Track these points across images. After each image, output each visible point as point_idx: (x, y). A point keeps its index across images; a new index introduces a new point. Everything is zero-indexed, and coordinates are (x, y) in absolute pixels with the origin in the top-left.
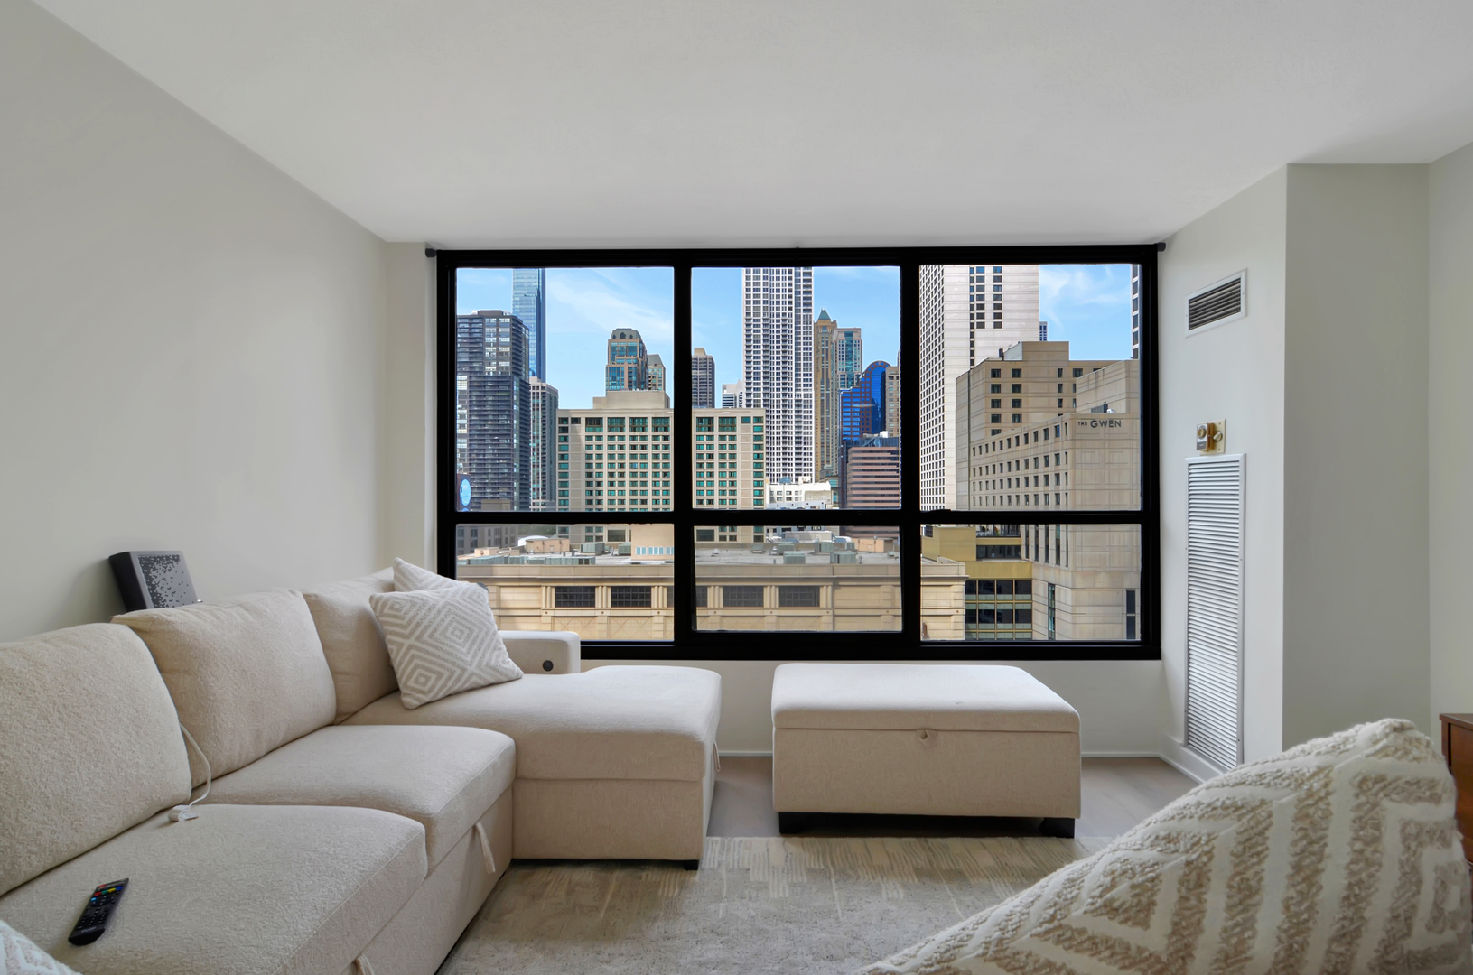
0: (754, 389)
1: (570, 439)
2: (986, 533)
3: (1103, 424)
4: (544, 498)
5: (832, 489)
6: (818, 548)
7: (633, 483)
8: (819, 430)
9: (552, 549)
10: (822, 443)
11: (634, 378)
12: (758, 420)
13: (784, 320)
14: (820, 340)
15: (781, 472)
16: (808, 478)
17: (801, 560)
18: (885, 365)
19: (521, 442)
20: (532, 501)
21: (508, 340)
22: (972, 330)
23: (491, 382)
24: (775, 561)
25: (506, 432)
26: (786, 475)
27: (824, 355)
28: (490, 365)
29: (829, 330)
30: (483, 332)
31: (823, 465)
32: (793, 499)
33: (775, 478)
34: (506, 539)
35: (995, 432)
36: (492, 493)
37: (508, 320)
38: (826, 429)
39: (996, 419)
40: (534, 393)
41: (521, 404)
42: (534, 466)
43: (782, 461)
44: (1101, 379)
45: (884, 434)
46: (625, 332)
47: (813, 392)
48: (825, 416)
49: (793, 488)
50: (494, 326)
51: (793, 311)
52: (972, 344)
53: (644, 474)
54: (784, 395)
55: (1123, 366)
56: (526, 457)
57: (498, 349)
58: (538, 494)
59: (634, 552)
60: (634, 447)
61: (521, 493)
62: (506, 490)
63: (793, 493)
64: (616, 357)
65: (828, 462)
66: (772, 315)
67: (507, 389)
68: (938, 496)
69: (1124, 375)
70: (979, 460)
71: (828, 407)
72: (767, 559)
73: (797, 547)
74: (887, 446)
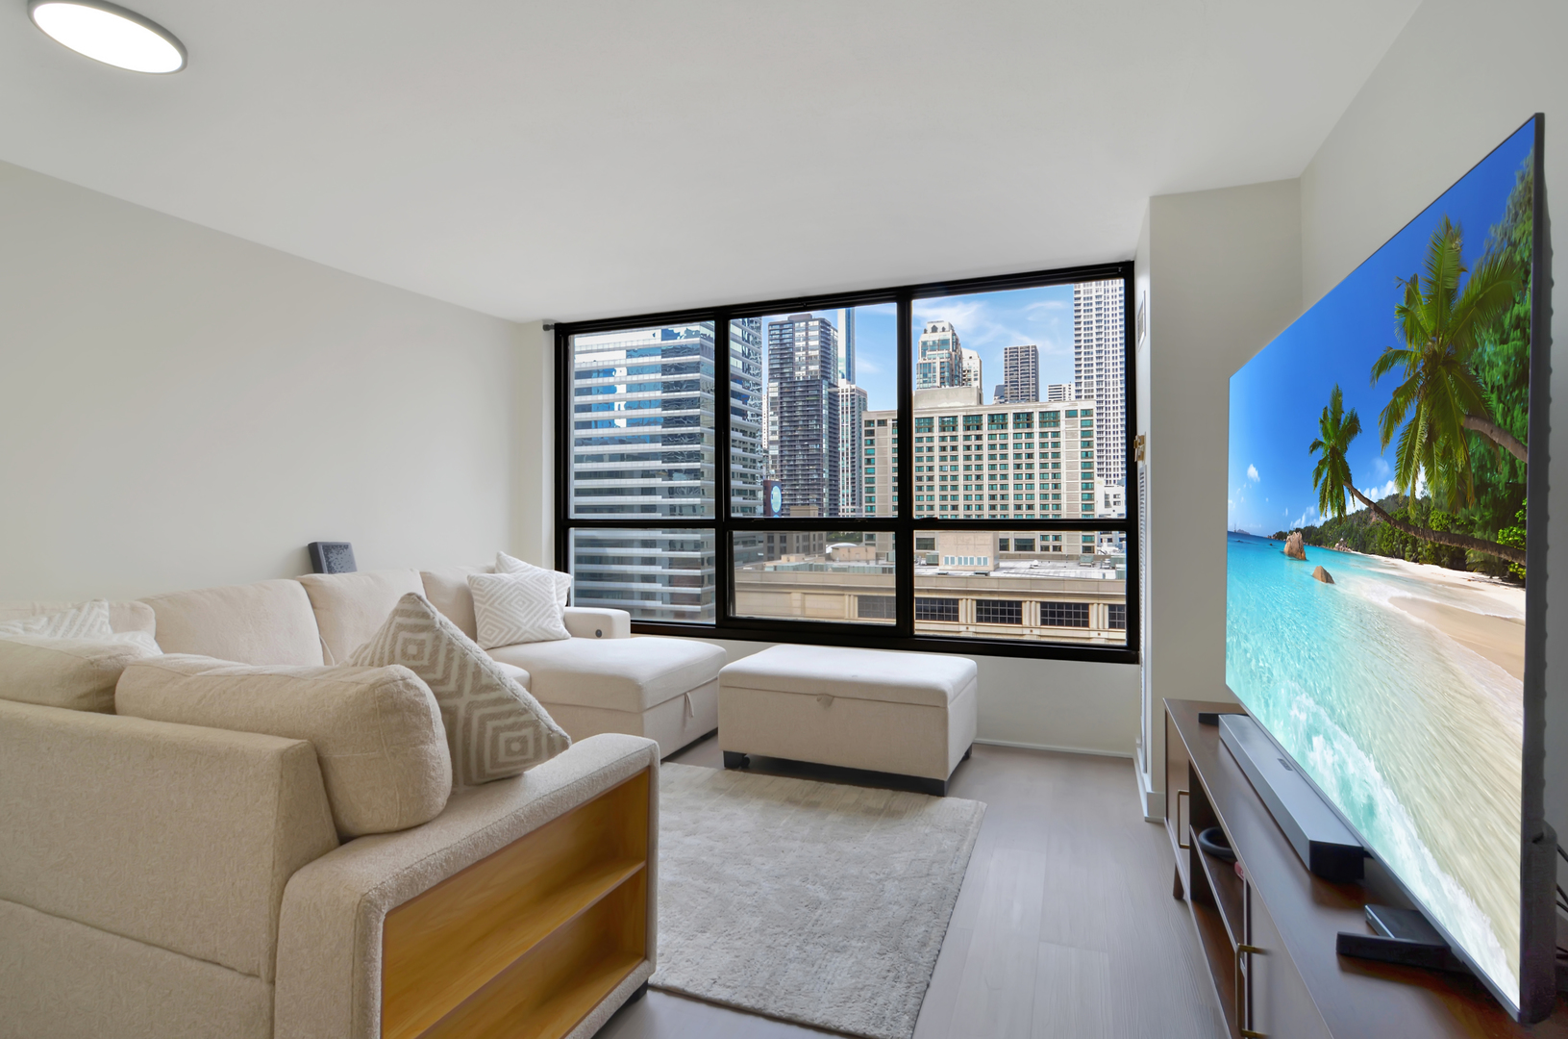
0: (1085, 377)
1: (876, 442)
4: (853, 504)
7: (943, 488)
9: (857, 557)
11: (947, 374)
12: (1087, 412)
15: (1120, 472)
19: (830, 446)
20: (841, 508)
21: (817, 343)
23: (801, 387)
24: (1104, 575)
25: (815, 437)
28: (800, 369)
30: (793, 338)
33: (1112, 479)
34: (814, 545)
36: (802, 500)
37: (817, 323)
40: (843, 396)
41: (830, 408)
42: (843, 471)
43: (1119, 460)
46: (937, 325)
50: (803, 331)
53: (955, 478)
56: (835, 462)
57: (807, 353)
58: (847, 500)
59: (942, 561)
60: (943, 449)
61: (830, 500)
62: (816, 496)
64: (928, 353)
67: (816, 393)
72: (1095, 573)
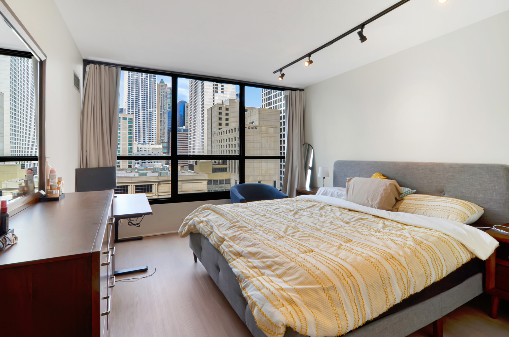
0: (131, 107)
2: (216, 163)
3: (252, 128)
5: (163, 147)
6: (154, 170)
8: (160, 125)
10: (161, 130)
12: (131, 119)
13: (145, 81)
14: (160, 90)
15: (143, 140)
16: (154, 143)
17: (145, 175)
18: (185, 102)
22: (214, 93)
24: (134, 175)
26: (145, 141)
27: (162, 96)
29: (164, 87)
31: (161, 138)
32: (147, 151)
33: (140, 142)
35: (220, 129)
38: (162, 124)
39: (220, 124)
43: (143, 136)
44: (252, 113)
45: (184, 127)
47: (156, 110)
48: (162, 120)
49: (147, 146)
51: (148, 78)
52: (214, 98)
54: (144, 110)
55: (258, 110)
63: (147, 148)
65: (163, 137)
66: (139, 78)
68: (202, 150)
69: (258, 113)
70: (215, 138)
71: (163, 116)
72: (131, 175)
73: (146, 169)
74: (185, 132)
